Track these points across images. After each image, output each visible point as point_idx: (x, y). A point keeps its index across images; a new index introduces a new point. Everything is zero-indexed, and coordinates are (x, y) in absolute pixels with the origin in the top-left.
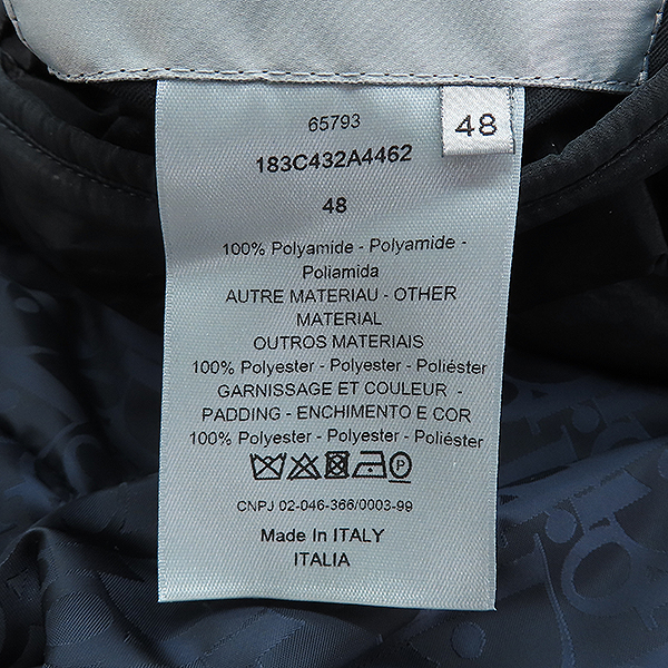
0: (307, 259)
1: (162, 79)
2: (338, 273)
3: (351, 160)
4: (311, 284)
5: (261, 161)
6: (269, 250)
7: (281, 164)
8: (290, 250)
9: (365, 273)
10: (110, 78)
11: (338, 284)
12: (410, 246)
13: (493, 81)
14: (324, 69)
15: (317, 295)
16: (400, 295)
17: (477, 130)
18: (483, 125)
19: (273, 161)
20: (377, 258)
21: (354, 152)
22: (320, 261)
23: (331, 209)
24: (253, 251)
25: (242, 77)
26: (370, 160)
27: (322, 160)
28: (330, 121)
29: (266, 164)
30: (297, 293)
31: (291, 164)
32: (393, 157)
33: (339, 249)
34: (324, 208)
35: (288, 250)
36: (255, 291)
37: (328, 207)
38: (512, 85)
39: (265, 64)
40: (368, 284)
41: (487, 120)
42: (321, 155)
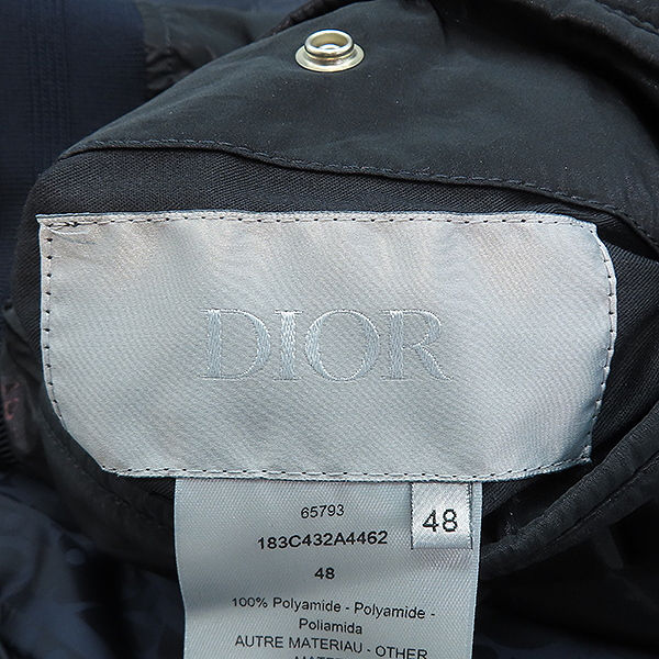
0: (302, 613)
1: (180, 477)
2: (328, 627)
3: (337, 540)
4: (306, 633)
5: (262, 540)
6: (271, 603)
7: (278, 543)
8: (288, 604)
9: (351, 629)
10: (137, 475)
11: (330, 635)
12: (388, 612)
13: (455, 479)
14: (313, 469)
15: (312, 643)
16: (381, 651)
17: (441, 525)
18: (447, 521)
19: (272, 541)
20: (360, 619)
21: (340, 534)
22: (312, 615)
23: (322, 576)
24: (257, 604)
25: (245, 475)
26: (353, 541)
27: (313, 539)
28: (320, 510)
29: (266, 543)
30: (295, 640)
31: (287, 542)
32: (372, 540)
33: (329, 607)
34: (316, 575)
35: (286, 604)
36: (259, 638)
37: (319, 574)
38: (471, 483)
39: (264, 464)
40: (353, 638)
41: (450, 516)
42: (312, 536)
